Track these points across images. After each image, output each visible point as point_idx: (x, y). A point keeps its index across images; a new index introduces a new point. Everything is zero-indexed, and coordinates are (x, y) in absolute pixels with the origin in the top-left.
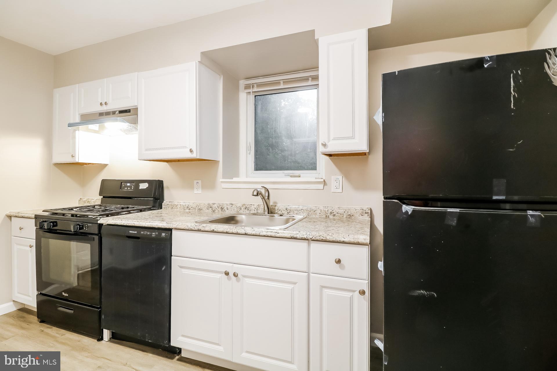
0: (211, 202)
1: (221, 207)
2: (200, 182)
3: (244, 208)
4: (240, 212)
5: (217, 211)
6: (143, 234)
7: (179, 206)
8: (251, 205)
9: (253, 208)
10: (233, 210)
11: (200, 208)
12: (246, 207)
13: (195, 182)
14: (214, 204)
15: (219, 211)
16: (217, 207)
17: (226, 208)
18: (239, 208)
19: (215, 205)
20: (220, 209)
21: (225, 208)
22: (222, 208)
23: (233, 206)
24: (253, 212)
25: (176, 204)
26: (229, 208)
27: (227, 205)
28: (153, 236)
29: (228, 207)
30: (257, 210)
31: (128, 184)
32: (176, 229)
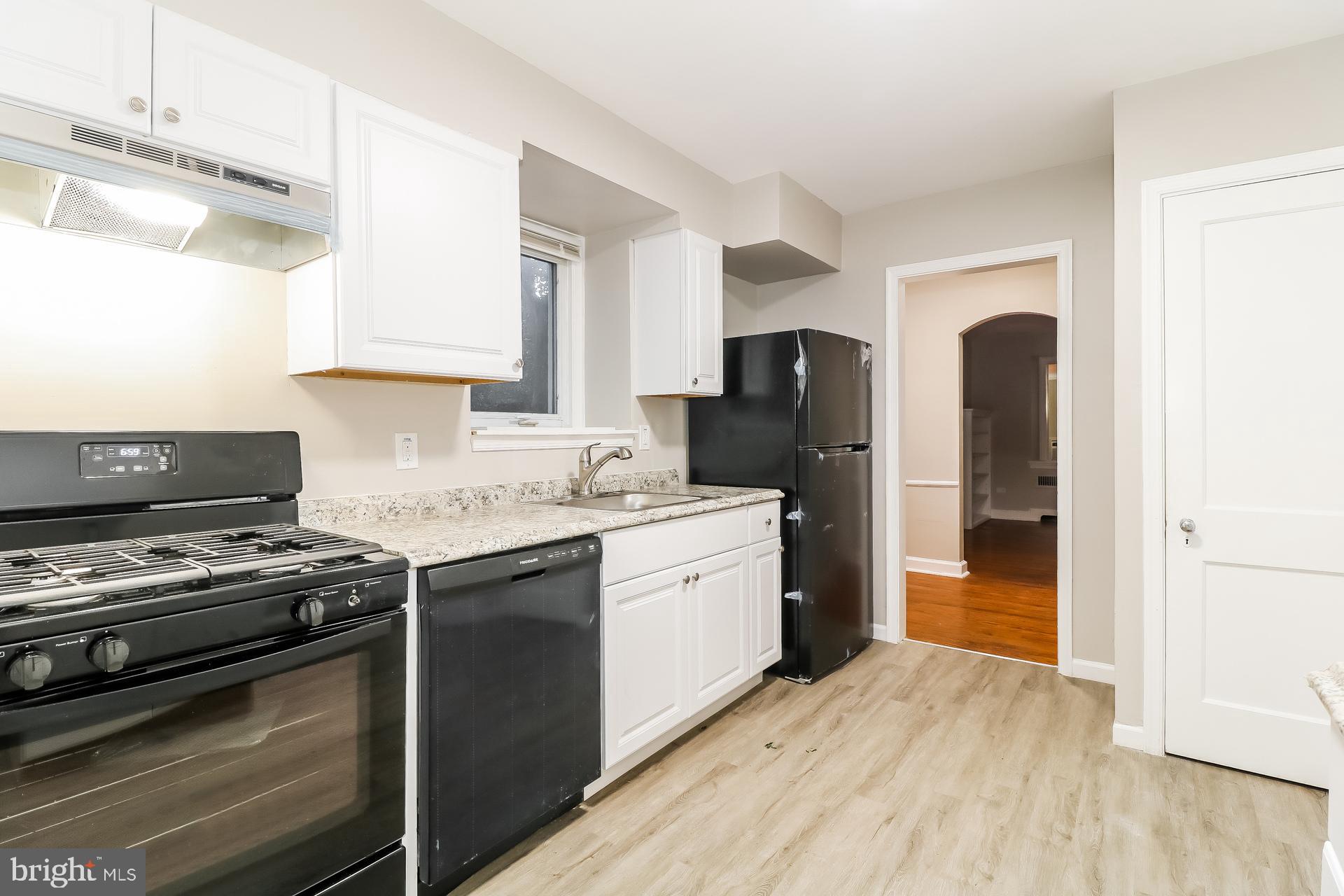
0: (452, 488)
1: (482, 494)
2: (413, 436)
3: (530, 490)
5: (472, 507)
6: (552, 559)
8: (538, 483)
9: (545, 488)
10: (508, 499)
13: (399, 438)
14: (463, 490)
15: (477, 505)
16: (472, 498)
17: (493, 496)
18: (520, 491)
19: (467, 494)
20: (479, 502)
21: (492, 498)
22: (484, 499)
23: (508, 490)
24: (545, 497)
26: (499, 496)
28: (574, 556)
29: (498, 493)
30: (552, 491)
31: (134, 451)
32: (606, 530)
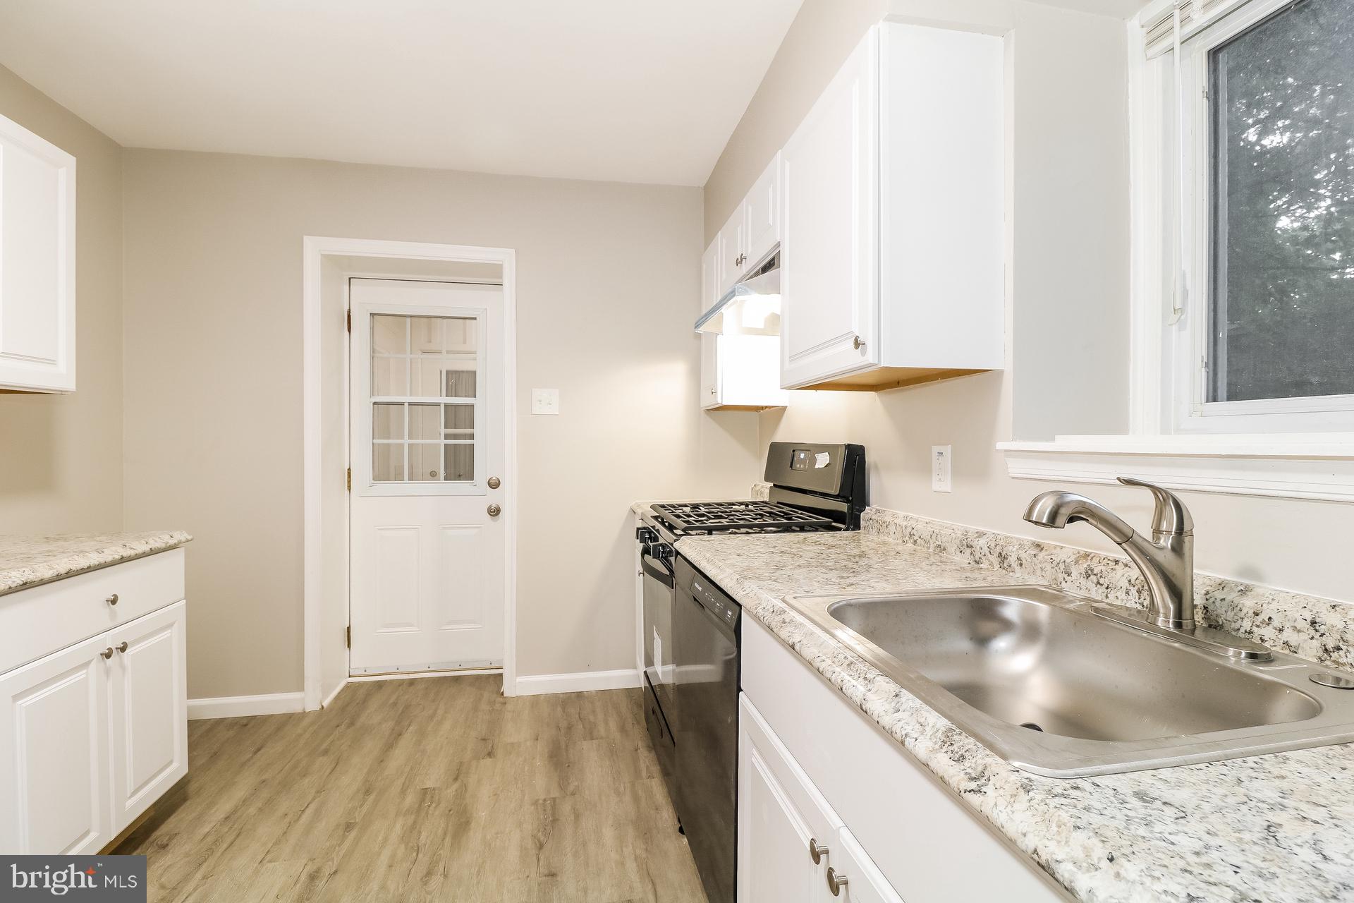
0: (971, 527)
1: (998, 549)
2: (948, 451)
3: (1083, 570)
4: (1064, 584)
6: (706, 597)
7: (892, 528)
8: (1117, 562)
9: (1119, 577)
11: (940, 543)
12: (1092, 570)
13: (936, 449)
14: (980, 535)
15: (991, 564)
16: (986, 550)
17: (1015, 557)
18: (1062, 566)
19: (982, 542)
20: (995, 560)
21: (1012, 560)
22: (1002, 557)
23: (1041, 555)
24: (1119, 598)
25: (888, 519)
26: (1024, 561)
27: (1021, 546)
29: (1023, 556)
31: (802, 456)
